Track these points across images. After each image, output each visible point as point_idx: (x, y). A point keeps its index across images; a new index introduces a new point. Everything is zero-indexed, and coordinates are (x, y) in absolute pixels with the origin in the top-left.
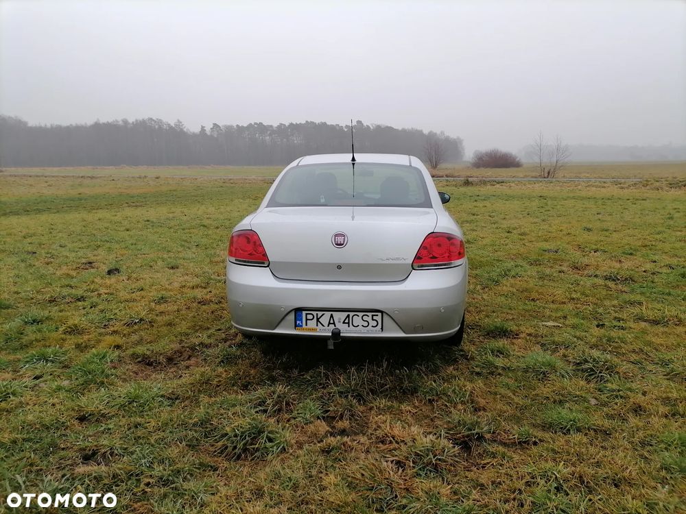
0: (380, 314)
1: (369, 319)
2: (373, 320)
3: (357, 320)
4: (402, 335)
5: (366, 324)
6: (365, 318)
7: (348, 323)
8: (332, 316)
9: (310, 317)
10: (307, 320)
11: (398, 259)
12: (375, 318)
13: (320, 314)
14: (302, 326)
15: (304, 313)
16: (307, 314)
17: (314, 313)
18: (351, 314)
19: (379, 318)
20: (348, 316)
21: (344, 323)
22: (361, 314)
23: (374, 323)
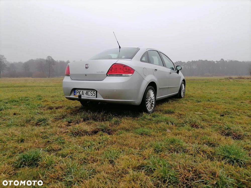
0: (95, 91)
1: (92, 93)
2: (94, 93)
3: (89, 93)
4: (103, 99)
5: (92, 95)
6: (91, 92)
7: (87, 94)
8: (83, 92)
9: (77, 92)
10: (77, 93)
11: (102, 72)
12: (94, 92)
13: (80, 90)
14: (75, 95)
15: (76, 90)
16: (77, 91)
17: (78, 90)
18: (88, 91)
19: (95, 93)
20: (87, 91)
21: (86, 94)
22: (90, 91)
23: (94, 94)
